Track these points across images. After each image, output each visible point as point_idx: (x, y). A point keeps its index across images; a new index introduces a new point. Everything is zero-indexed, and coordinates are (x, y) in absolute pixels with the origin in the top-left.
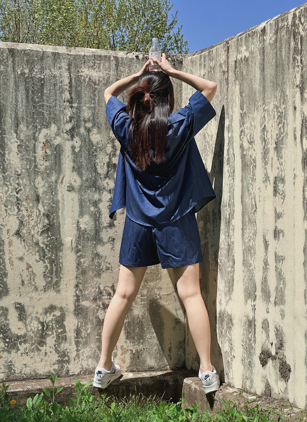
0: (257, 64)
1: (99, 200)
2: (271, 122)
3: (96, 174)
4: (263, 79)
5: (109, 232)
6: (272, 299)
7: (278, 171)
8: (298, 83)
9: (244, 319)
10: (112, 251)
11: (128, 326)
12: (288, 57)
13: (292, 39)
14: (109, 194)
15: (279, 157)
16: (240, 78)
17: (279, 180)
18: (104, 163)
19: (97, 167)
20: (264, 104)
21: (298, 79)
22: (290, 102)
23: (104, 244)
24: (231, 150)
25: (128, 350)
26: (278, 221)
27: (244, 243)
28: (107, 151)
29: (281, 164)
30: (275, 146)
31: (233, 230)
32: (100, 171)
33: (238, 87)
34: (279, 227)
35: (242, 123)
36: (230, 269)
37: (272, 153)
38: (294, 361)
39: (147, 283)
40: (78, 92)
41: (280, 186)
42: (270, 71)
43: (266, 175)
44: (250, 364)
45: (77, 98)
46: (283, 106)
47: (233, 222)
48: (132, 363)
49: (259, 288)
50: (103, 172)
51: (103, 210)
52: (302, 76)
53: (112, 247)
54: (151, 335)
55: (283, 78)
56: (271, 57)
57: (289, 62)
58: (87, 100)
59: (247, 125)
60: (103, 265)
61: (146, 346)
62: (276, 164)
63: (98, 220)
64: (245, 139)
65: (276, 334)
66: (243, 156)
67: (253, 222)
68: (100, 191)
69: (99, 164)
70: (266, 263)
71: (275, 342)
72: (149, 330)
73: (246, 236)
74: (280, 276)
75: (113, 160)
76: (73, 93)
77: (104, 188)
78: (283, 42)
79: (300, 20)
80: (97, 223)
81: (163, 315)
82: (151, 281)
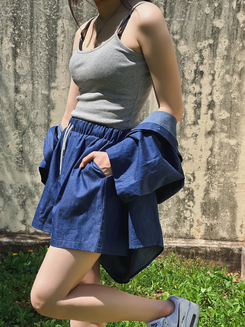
1: (185, 102)
3: (183, 80)
5: (193, 129)
10: (195, 144)
11: (205, 205)
14: (194, 97)
18: (191, 71)
19: (185, 73)
23: (187, 138)
25: (203, 223)
28: (195, 60)
32: (187, 77)
39: (225, 173)
40: (172, 7)
45: (170, 13)
48: (206, 233)
50: (190, 78)
51: (188, 110)
53: (195, 141)
54: (225, 214)
58: (178, 14)
60: (185, 155)
61: (220, 221)
63: (184, 119)
68: (186, 94)
69: (187, 71)
72: (223, 210)
75: (200, 68)
76: (167, 8)
77: (190, 92)
80: (183, 121)
81: (237, 199)
82: (228, 171)
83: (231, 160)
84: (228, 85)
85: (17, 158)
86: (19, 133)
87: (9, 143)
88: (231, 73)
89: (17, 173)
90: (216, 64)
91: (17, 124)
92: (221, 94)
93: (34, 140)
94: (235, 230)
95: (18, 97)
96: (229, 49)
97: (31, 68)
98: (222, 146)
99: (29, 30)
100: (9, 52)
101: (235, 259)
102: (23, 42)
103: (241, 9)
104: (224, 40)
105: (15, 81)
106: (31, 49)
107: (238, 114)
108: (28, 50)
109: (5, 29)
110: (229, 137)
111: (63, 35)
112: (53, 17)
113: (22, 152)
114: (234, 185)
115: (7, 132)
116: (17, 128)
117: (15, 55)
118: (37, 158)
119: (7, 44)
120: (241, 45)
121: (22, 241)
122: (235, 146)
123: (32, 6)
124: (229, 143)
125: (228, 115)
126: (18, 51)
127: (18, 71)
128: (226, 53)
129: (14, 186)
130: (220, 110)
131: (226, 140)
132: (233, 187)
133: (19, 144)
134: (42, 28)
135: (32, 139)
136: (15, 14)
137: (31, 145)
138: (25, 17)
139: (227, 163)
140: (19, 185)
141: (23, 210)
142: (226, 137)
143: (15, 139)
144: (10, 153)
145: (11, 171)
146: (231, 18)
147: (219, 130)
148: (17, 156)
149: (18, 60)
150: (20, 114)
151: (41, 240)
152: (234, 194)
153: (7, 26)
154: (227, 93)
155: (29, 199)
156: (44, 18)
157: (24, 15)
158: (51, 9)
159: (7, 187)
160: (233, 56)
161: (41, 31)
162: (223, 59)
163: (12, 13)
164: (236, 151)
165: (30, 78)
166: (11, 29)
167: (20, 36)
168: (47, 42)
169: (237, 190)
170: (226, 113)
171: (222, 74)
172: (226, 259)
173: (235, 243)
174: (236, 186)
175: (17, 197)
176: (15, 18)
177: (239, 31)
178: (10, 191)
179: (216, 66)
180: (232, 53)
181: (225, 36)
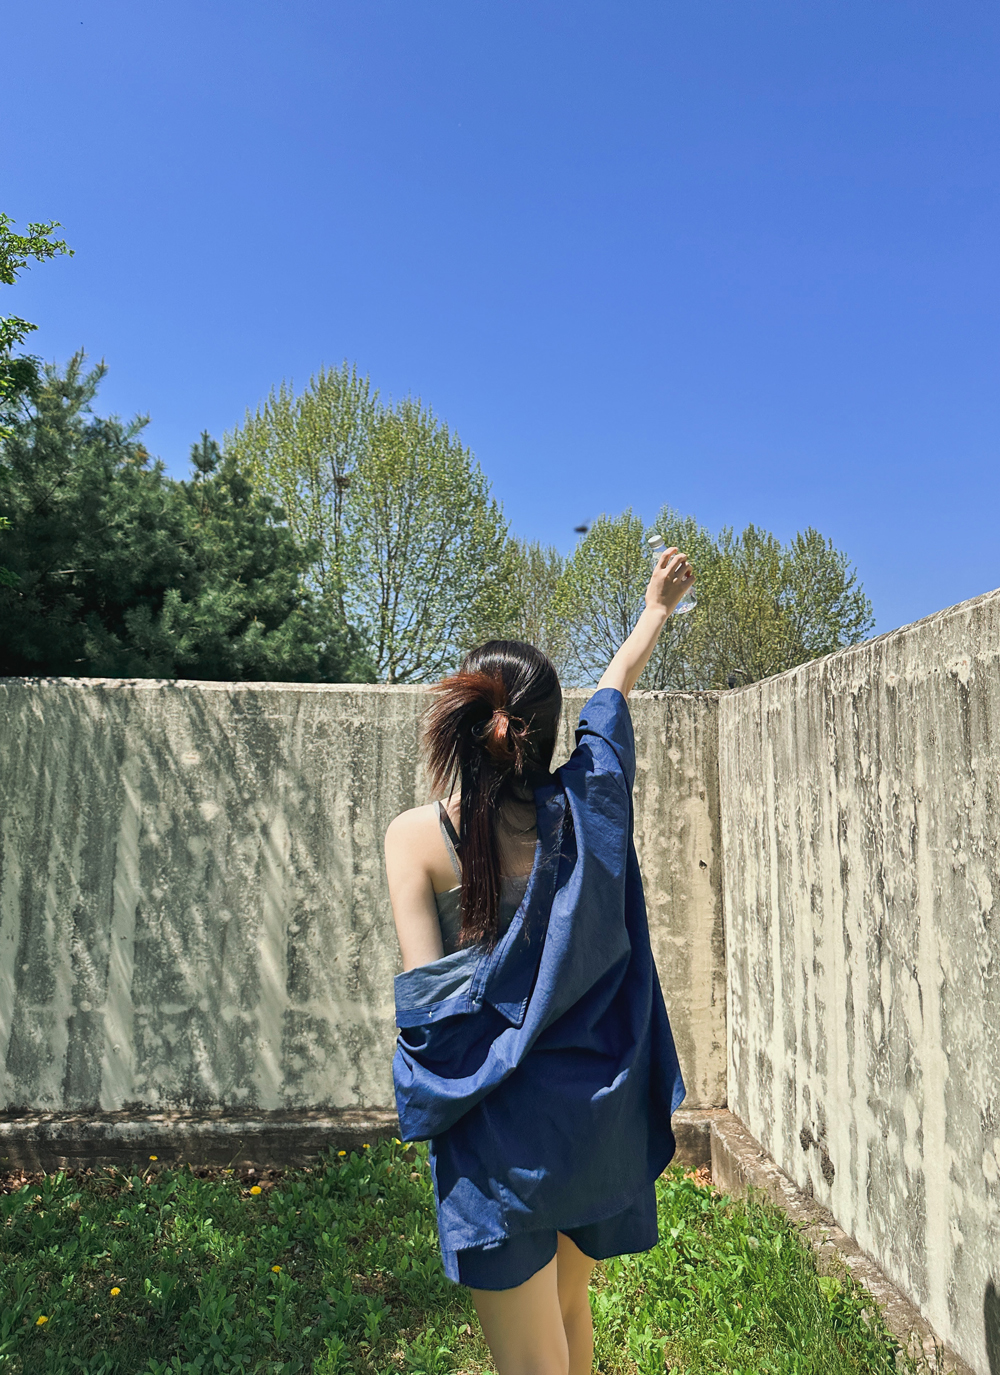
0: (789, 722)
2: (806, 804)
4: (796, 745)
6: (813, 1060)
7: (815, 877)
8: (832, 760)
9: (784, 1074)
12: (821, 721)
13: (824, 698)
15: (817, 858)
16: (774, 736)
17: (816, 890)
20: (797, 777)
21: (833, 754)
22: (825, 784)
24: (766, 830)
26: (817, 949)
27: (782, 965)
29: (818, 868)
30: (811, 840)
31: (771, 941)
33: (771, 747)
34: (819, 959)
35: (777, 798)
36: (769, 996)
37: (808, 849)
38: (838, 1161)
41: (818, 901)
42: (802, 734)
43: (803, 877)
44: (791, 1139)
46: (818, 787)
47: (771, 930)
49: (799, 1038)
52: (836, 750)
55: (816, 748)
56: (802, 716)
57: (821, 728)
59: (781, 801)
62: (813, 868)
64: (780, 820)
65: (818, 1113)
66: (779, 843)
67: (791, 939)
70: (806, 1004)
71: (817, 1123)
73: (784, 956)
74: (820, 1028)
78: (815, 699)
79: (831, 674)
81: (694, 1036)
82: (676, 990)
83: (679, 971)
84: (664, 853)
85: (349, 980)
86: (357, 937)
87: (338, 955)
88: (667, 834)
89: (349, 1006)
90: (645, 822)
91: (355, 922)
92: (656, 866)
93: (378, 948)
94: (695, 1090)
95: (358, 880)
96: (660, 800)
97: (376, 835)
98: (664, 948)
99: (374, 781)
100: (345, 813)
101: (700, 1142)
102: (366, 798)
103: (674, 744)
104: (653, 787)
105: (354, 856)
106: (377, 808)
107: (683, 897)
108: (372, 809)
109: (340, 779)
110: (673, 933)
111: (423, 786)
112: (410, 761)
113: (357, 968)
114: (687, 1012)
115: (337, 937)
116: (354, 930)
117: (353, 817)
118: (381, 978)
119: (342, 803)
120: (677, 794)
121: (353, 1125)
122: (683, 948)
123: (380, 746)
124: (674, 943)
125: (669, 898)
126: (358, 810)
127: (357, 841)
128: (657, 806)
129: (342, 1027)
130: (656, 892)
131: (669, 938)
132: (686, 1015)
133: (354, 956)
134: (393, 778)
135: (375, 946)
136: (356, 759)
137: (374, 957)
138: (369, 763)
139: (673, 976)
140: (349, 1025)
141: (355, 1068)
142: (669, 933)
143: (348, 948)
144: (338, 972)
145: (338, 1000)
146: (660, 757)
147: (657, 923)
148: (350, 976)
149: (357, 825)
150: (362, 907)
151: (382, 1122)
152: (689, 1028)
153: (343, 776)
154: (665, 865)
155: (366, 1049)
156: (396, 763)
157: (369, 759)
158: (406, 750)
159: (332, 1028)
160: (667, 810)
161: (391, 781)
162: (654, 815)
163: (353, 757)
164: (685, 956)
165: (375, 850)
166: (349, 781)
167: (361, 789)
168: (400, 795)
169: (693, 1021)
170: (665, 895)
171: (654, 836)
172: (686, 1143)
173: (698, 1113)
174: (691, 1014)
175: (347, 1046)
176: (355, 764)
177: (673, 775)
178: (336, 1036)
179: (645, 825)
180: (666, 806)
181: (655, 781)
